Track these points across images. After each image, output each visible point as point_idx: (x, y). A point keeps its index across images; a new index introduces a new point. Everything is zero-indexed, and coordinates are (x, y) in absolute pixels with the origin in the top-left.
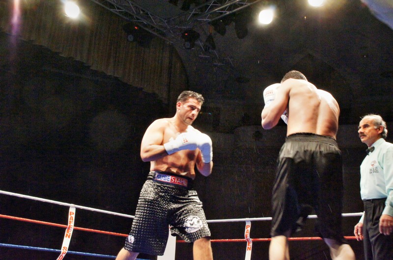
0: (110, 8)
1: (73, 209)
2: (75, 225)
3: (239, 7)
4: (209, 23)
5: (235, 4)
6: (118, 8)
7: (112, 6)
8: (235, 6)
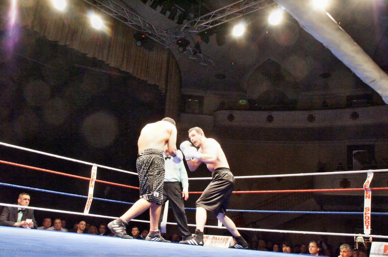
1: (95, 167)
3: (218, 23)
4: (197, 34)
8: (216, 22)
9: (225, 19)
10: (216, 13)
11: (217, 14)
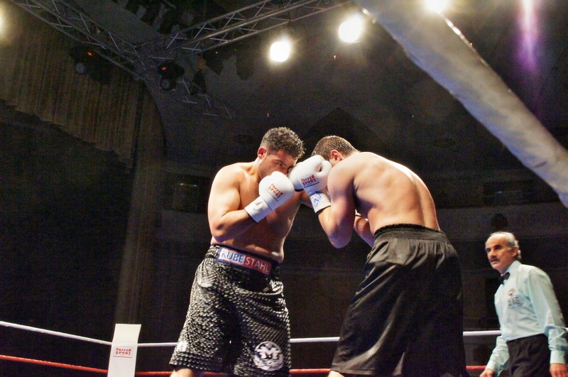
0: (51, 21)
4: (199, 54)
5: (236, 30)
6: (63, 23)
7: (53, 18)
8: (238, 33)
9: (255, 28)
10: (237, 15)
11: (240, 17)
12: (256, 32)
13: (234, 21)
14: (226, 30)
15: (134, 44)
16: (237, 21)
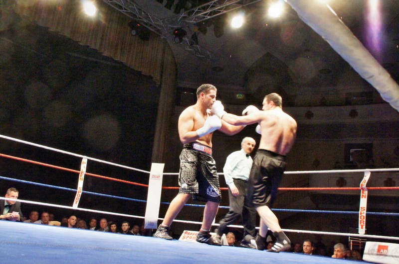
0: (120, 9)
1: (85, 159)
2: (87, 171)
3: (217, 13)
4: (194, 24)
5: (214, 11)
6: (125, 9)
7: (121, 7)
9: (224, 10)
10: (214, 3)
12: (225, 12)
13: (212, 6)
14: (208, 11)
15: (161, 19)
16: (215, 6)
